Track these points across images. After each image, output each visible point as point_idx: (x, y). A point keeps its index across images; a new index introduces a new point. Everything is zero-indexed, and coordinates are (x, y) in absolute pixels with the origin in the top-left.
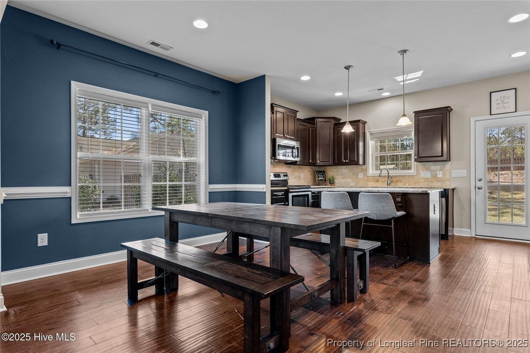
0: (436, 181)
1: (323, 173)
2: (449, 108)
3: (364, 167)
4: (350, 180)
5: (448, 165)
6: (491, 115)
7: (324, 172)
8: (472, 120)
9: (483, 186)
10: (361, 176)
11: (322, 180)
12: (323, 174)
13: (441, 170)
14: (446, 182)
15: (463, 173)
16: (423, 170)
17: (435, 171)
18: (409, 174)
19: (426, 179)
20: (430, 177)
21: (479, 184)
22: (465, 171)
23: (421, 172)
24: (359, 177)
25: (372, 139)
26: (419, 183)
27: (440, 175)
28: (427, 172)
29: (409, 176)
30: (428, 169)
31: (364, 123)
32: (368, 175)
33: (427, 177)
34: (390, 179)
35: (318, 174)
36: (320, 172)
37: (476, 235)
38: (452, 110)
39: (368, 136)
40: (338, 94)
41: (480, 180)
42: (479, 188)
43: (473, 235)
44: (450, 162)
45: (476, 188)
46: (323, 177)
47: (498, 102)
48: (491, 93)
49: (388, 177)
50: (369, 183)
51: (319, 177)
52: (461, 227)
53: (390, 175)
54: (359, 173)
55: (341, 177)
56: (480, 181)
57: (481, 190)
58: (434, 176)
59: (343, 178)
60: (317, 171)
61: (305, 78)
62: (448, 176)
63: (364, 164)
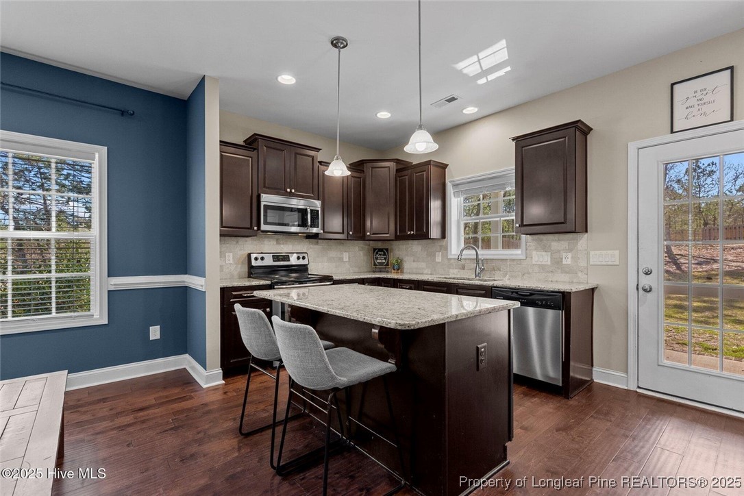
0: (560, 271)
1: (385, 252)
2: (579, 124)
3: (443, 242)
4: (423, 265)
5: (583, 241)
6: (672, 132)
7: (387, 250)
8: (632, 147)
9: (654, 286)
10: (439, 258)
11: (381, 264)
12: (385, 254)
13: (570, 250)
14: (580, 274)
15: (612, 256)
16: (536, 249)
17: (559, 252)
18: (514, 257)
19: (542, 267)
20: (549, 263)
21: (645, 281)
22: (617, 252)
23: (534, 253)
24: (437, 261)
25: (456, 194)
26: (529, 273)
27: (567, 260)
28: (544, 253)
29: (514, 260)
30: (545, 248)
31: (444, 167)
32: (450, 257)
33: (543, 263)
34: (481, 265)
35: (377, 253)
36: (381, 250)
37: (639, 387)
38: (591, 129)
39: (450, 189)
40: (384, 115)
41: (648, 273)
42: (645, 290)
43: (633, 387)
44: (586, 235)
45: (640, 290)
46: (385, 259)
47: (689, 103)
48: (672, 85)
49: (477, 260)
50: (451, 271)
51: (377, 259)
52: (609, 367)
53: (480, 257)
54: (437, 253)
55: (412, 258)
56: (646, 274)
57: (649, 295)
58: (557, 262)
59: (414, 261)
60: (375, 250)
61: (287, 79)
62: (583, 263)
63: (444, 236)
